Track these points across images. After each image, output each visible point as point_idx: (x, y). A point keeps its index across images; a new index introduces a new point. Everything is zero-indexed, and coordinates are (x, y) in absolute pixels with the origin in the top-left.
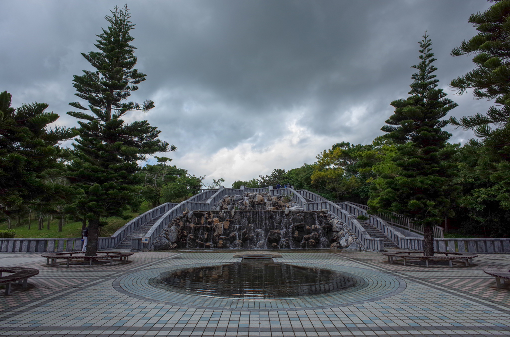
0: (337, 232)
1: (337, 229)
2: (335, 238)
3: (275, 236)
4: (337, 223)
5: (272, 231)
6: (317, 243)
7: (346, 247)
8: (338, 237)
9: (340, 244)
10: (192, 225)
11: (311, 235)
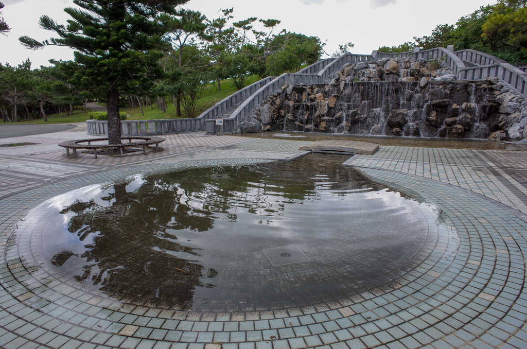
0: (508, 114)
1: (508, 110)
2: (500, 124)
3: (398, 119)
4: (510, 101)
5: (395, 112)
6: (465, 130)
7: (518, 139)
8: (505, 123)
9: (507, 134)
10: (291, 103)
11: (457, 119)
